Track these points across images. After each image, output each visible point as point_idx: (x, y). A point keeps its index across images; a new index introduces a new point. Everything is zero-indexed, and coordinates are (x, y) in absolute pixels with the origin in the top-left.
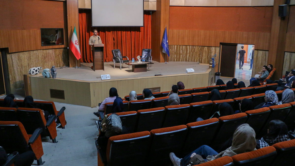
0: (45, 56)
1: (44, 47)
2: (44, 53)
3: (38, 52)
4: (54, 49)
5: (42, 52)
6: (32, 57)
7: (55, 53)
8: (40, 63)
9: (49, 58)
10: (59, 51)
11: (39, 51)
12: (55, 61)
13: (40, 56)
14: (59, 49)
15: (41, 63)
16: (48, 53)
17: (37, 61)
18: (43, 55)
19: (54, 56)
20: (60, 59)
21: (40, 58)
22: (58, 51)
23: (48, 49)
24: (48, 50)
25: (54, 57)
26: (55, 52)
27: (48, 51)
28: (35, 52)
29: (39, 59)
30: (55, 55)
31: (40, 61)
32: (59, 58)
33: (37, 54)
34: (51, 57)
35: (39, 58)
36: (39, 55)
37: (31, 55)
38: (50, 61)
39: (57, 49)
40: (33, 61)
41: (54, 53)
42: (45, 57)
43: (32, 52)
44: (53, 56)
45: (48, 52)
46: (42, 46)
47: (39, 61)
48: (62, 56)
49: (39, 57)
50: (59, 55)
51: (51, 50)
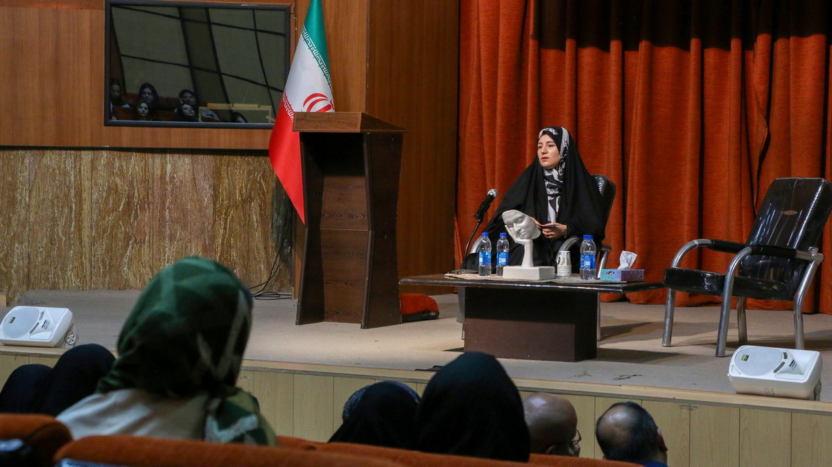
0: (130, 197)
1: (126, 135)
2: (122, 175)
3: (78, 160)
4: (210, 158)
5: (110, 165)
6: (22, 195)
7: (215, 188)
8: (86, 240)
9: (163, 217)
10: (249, 173)
11: (87, 156)
12: (213, 238)
13: (92, 196)
14: (250, 159)
15: (93, 241)
16: (163, 177)
17: (62, 222)
18: (113, 190)
19: (206, 200)
20: (258, 235)
21: (86, 207)
22: (239, 173)
23: (164, 151)
24: (157, 159)
25: (210, 211)
26: (217, 175)
27: (163, 168)
28: (50, 158)
29: (79, 214)
30: (215, 197)
31: (86, 224)
32: (247, 224)
33: (66, 174)
34: (184, 212)
35: (80, 202)
36: (86, 184)
37: (24, 176)
38: (172, 238)
39: (238, 160)
40: (32, 219)
41: (206, 186)
42: (128, 204)
43: (28, 157)
44: (200, 201)
45: (158, 172)
46: (106, 124)
47: (79, 229)
48: (268, 212)
49: (85, 195)
50: (247, 200)
51: (186, 160)
